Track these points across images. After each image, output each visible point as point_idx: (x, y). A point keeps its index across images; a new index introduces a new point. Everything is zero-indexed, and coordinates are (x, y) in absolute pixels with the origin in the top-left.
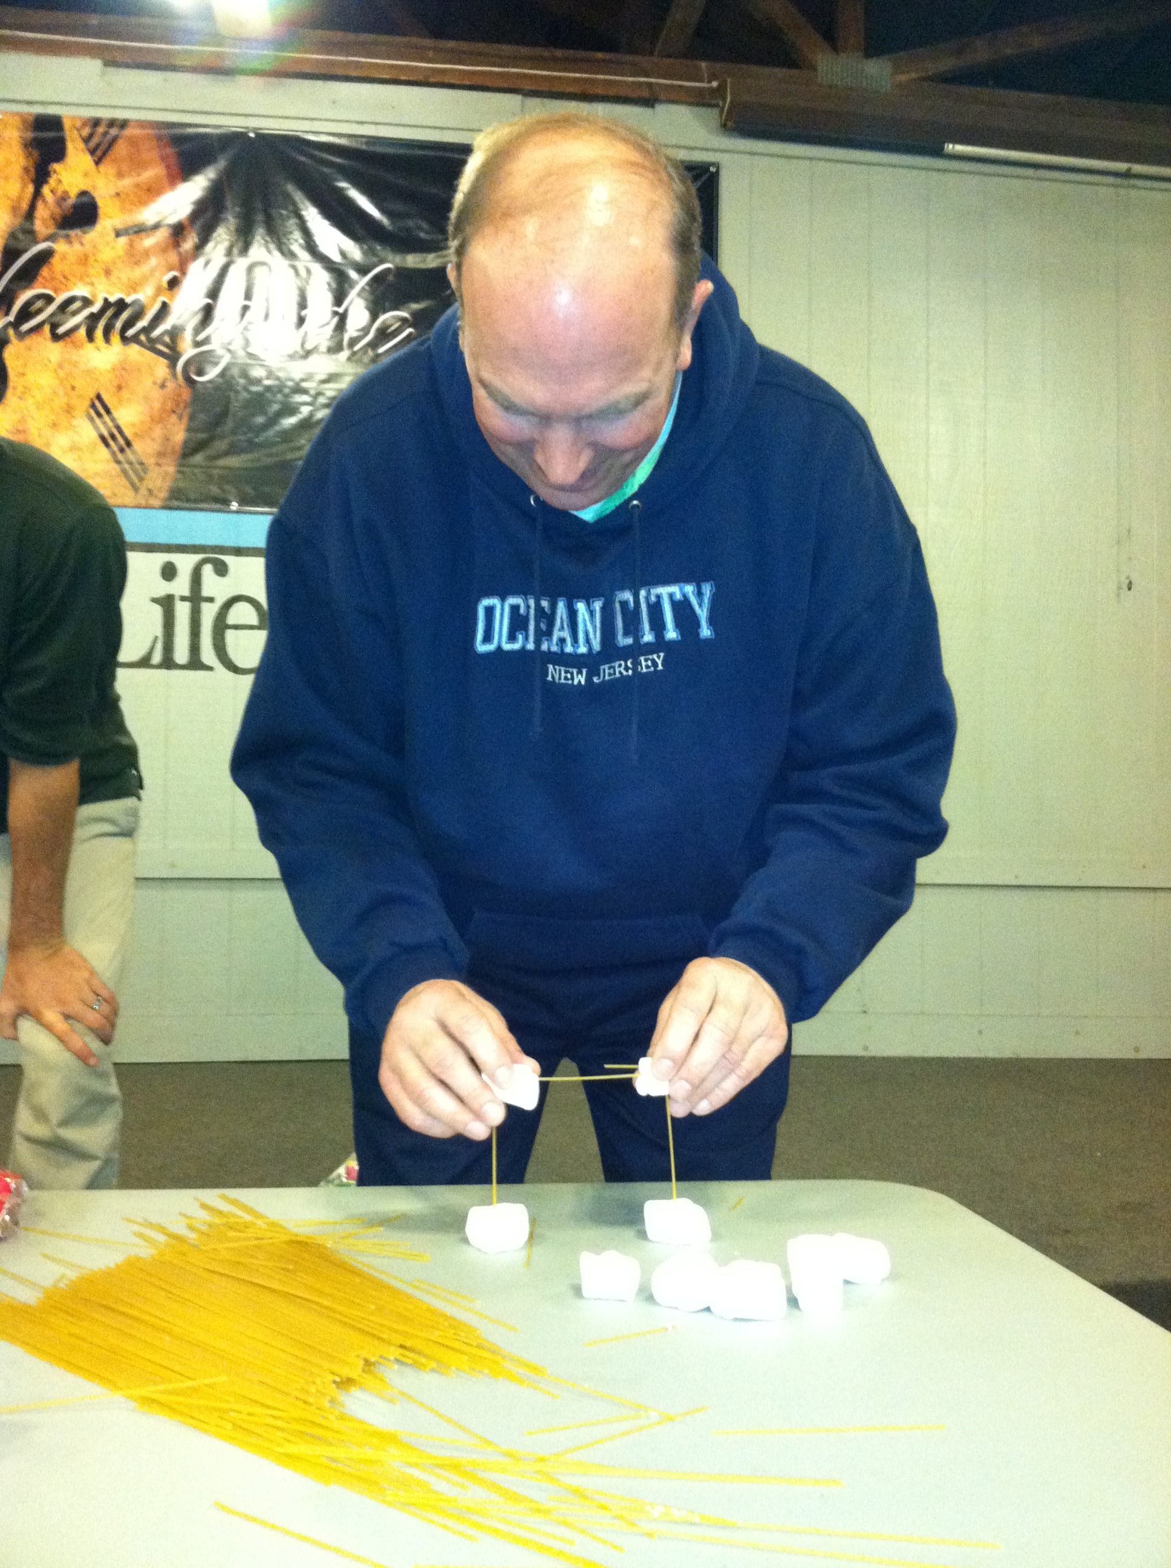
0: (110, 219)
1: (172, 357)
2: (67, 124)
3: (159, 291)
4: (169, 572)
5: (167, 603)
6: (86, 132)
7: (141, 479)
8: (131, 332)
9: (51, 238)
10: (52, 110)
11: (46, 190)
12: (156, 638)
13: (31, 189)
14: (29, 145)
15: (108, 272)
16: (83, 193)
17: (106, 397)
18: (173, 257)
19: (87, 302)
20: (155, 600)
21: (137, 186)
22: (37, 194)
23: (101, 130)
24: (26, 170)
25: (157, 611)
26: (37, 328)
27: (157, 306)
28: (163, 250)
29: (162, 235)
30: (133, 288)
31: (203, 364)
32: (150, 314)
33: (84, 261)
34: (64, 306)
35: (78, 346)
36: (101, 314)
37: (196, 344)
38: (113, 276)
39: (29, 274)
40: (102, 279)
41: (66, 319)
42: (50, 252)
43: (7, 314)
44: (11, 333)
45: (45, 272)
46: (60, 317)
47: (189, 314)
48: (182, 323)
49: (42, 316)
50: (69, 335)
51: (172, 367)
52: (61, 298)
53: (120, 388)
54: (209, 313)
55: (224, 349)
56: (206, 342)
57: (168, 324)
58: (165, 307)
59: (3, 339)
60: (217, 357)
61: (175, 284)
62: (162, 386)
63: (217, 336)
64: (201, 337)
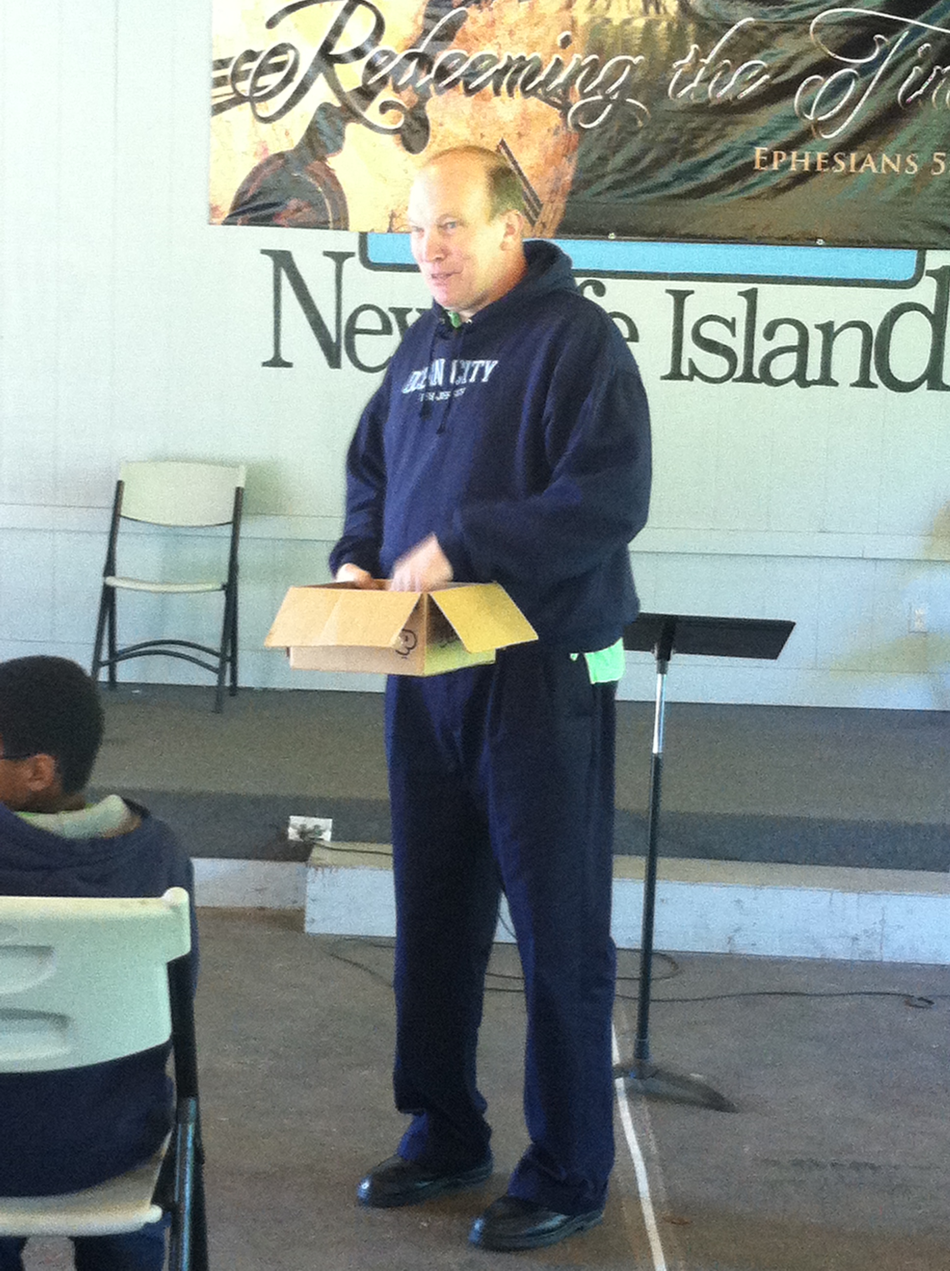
3: (554, 49)
7: (537, 214)
8: (531, 86)
9: (464, 3)
15: (511, 33)
17: (509, 144)
18: (566, 19)
19: (494, 60)
26: (456, 81)
27: (552, 62)
28: (559, 12)
30: (532, 46)
31: (591, 112)
32: (546, 71)
33: (492, 24)
34: (473, 65)
35: (487, 99)
36: (506, 69)
37: (584, 96)
38: (515, 38)
39: (447, 35)
40: (508, 39)
41: (477, 75)
42: (463, 17)
43: (429, 72)
44: (432, 87)
45: (459, 34)
46: (473, 73)
47: (579, 70)
48: (572, 78)
49: (455, 75)
50: (479, 88)
51: (564, 116)
52: (473, 57)
53: (520, 135)
54: (595, 67)
55: (607, 100)
56: (592, 93)
57: (561, 78)
58: (559, 64)
59: (424, 97)
60: (601, 106)
61: (566, 42)
62: (556, 132)
63: (602, 88)
64: (589, 88)
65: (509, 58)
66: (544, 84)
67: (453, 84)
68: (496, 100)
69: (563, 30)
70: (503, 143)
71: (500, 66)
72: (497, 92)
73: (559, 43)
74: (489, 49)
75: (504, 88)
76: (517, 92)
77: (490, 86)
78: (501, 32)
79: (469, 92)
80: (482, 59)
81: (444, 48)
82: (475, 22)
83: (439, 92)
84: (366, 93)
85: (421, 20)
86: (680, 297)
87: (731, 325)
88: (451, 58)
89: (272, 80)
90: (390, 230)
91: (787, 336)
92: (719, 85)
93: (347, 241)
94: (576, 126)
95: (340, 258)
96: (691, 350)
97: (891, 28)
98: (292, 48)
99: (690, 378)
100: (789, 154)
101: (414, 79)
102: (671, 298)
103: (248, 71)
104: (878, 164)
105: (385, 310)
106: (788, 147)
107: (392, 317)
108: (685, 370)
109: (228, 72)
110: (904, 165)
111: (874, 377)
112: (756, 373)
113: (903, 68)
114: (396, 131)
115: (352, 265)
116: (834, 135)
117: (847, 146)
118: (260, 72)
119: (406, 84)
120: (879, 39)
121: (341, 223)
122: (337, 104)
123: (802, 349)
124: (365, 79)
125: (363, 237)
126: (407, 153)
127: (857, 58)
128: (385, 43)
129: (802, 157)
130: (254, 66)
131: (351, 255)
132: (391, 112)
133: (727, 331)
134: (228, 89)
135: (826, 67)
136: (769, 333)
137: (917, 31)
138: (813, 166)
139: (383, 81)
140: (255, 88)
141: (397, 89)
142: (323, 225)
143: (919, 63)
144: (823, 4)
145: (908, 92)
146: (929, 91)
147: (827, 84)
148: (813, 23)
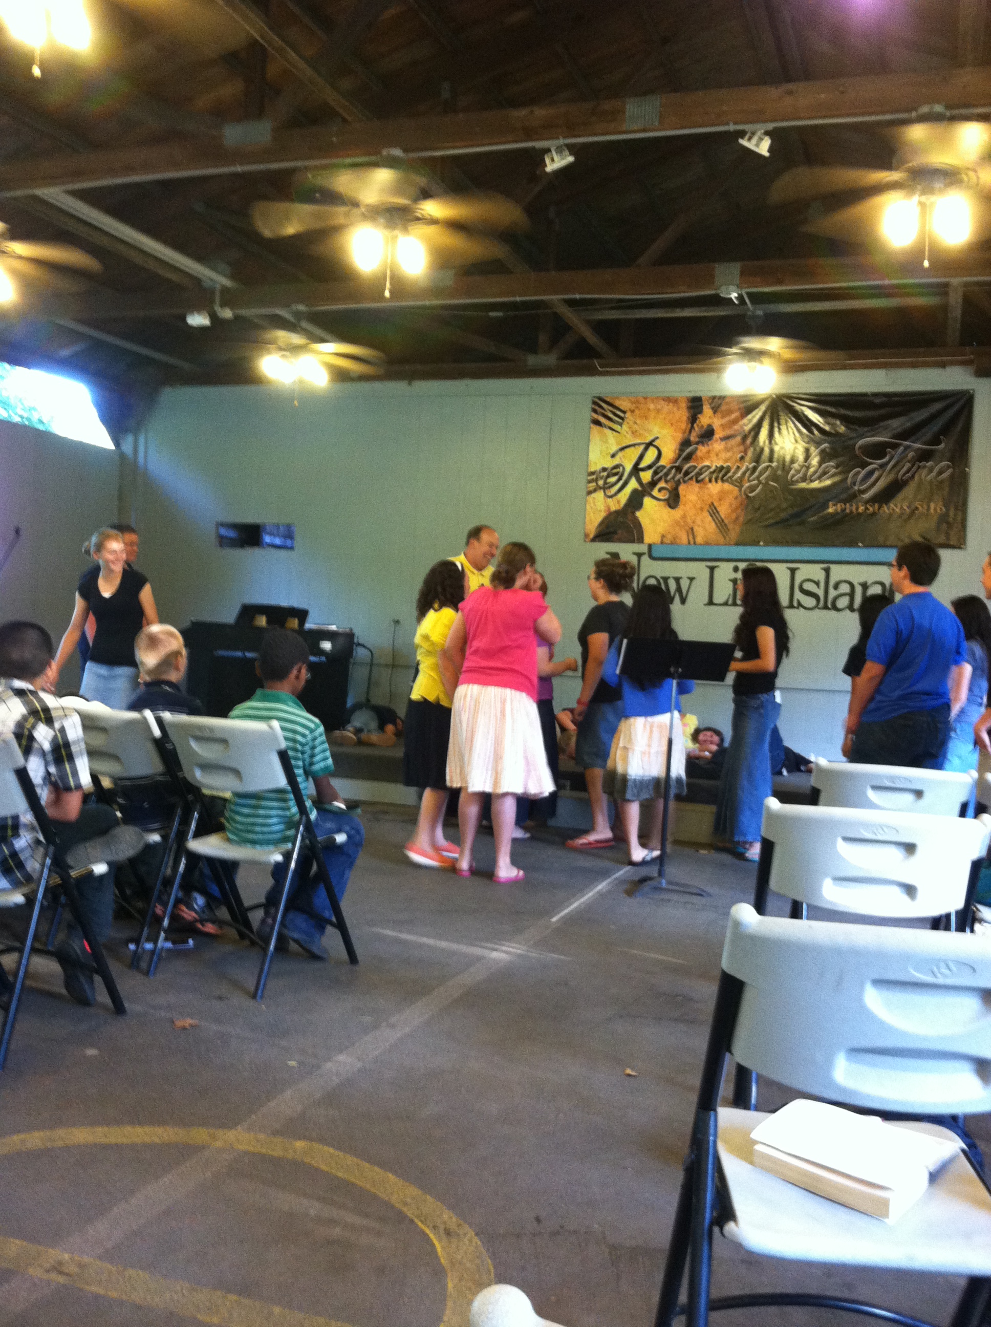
0: (719, 434)
1: (740, 487)
2: (703, 399)
3: (736, 461)
4: (736, 569)
5: (734, 581)
6: (710, 401)
7: (727, 535)
8: (725, 478)
9: (697, 443)
10: (698, 394)
11: (695, 425)
12: (730, 594)
13: (690, 426)
14: (689, 408)
15: (717, 455)
16: (709, 426)
17: (716, 504)
18: (742, 448)
19: (709, 467)
20: (731, 580)
21: (730, 421)
22: (692, 427)
23: (716, 400)
24: (688, 418)
25: (731, 584)
26: (692, 477)
27: (735, 467)
28: (739, 445)
29: (739, 438)
30: (726, 461)
31: (752, 489)
32: (732, 471)
33: (709, 452)
34: (701, 469)
35: (705, 484)
36: (714, 471)
37: (749, 481)
38: (719, 457)
39: (689, 458)
40: (715, 458)
41: (701, 474)
42: (696, 449)
43: (680, 473)
44: (681, 481)
45: (694, 456)
46: (699, 474)
47: (747, 469)
48: (744, 473)
49: (693, 474)
50: (702, 480)
51: (740, 491)
52: (700, 466)
53: (720, 500)
54: (755, 469)
55: (760, 483)
56: (754, 480)
57: (739, 474)
58: (738, 468)
59: (678, 483)
60: (757, 486)
61: (742, 458)
62: (736, 498)
63: (758, 478)
64: (752, 478)
65: (716, 466)
66: (731, 477)
67: (691, 479)
68: (710, 485)
69: (741, 452)
70: (712, 504)
71: (711, 470)
73: (738, 458)
74: (707, 463)
75: (713, 479)
76: (719, 481)
77: (707, 479)
78: (713, 455)
79: (698, 481)
80: (705, 466)
81: (687, 463)
82: (701, 451)
83: (685, 482)
84: (653, 484)
85: (677, 452)
86: (793, 571)
87: (817, 584)
88: (690, 468)
89: (613, 479)
90: (662, 543)
91: (845, 588)
93: (643, 548)
94: (745, 494)
95: (639, 555)
96: (798, 595)
97: (895, 446)
98: (621, 465)
99: (798, 608)
100: (845, 504)
101: (673, 478)
102: (789, 572)
103: (603, 476)
104: (888, 509)
105: (659, 577)
106: (845, 502)
107: (662, 581)
108: (795, 604)
109: (594, 477)
110: (901, 508)
112: (830, 606)
113: (901, 464)
114: (664, 500)
115: (645, 559)
116: (866, 496)
117: (873, 500)
118: (608, 476)
119: (671, 479)
120: (890, 452)
121: (641, 540)
122: (640, 488)
123: (852, 595)
124: (653, 476)
125: (650, 546)
126: (670, 510)
127: (880, 460)
128: (662, 462)
129: (851, 505)
130: (605, 474)
131: (644, 554)
132: (663, 492)
133: (815, 586)
134: (594, 484)
135: (864, 465)
136: (836, 587)
137: (907, 448)
138: (857, 510)
139: (660, 479)
140: (605, 483)
141: (666, 482)
142: (632, 541)
143: (909, 462)
144: (862, 436)
145: (904, 474)
146: (913, 476)
147: (863, 472)
148: (857, 446)
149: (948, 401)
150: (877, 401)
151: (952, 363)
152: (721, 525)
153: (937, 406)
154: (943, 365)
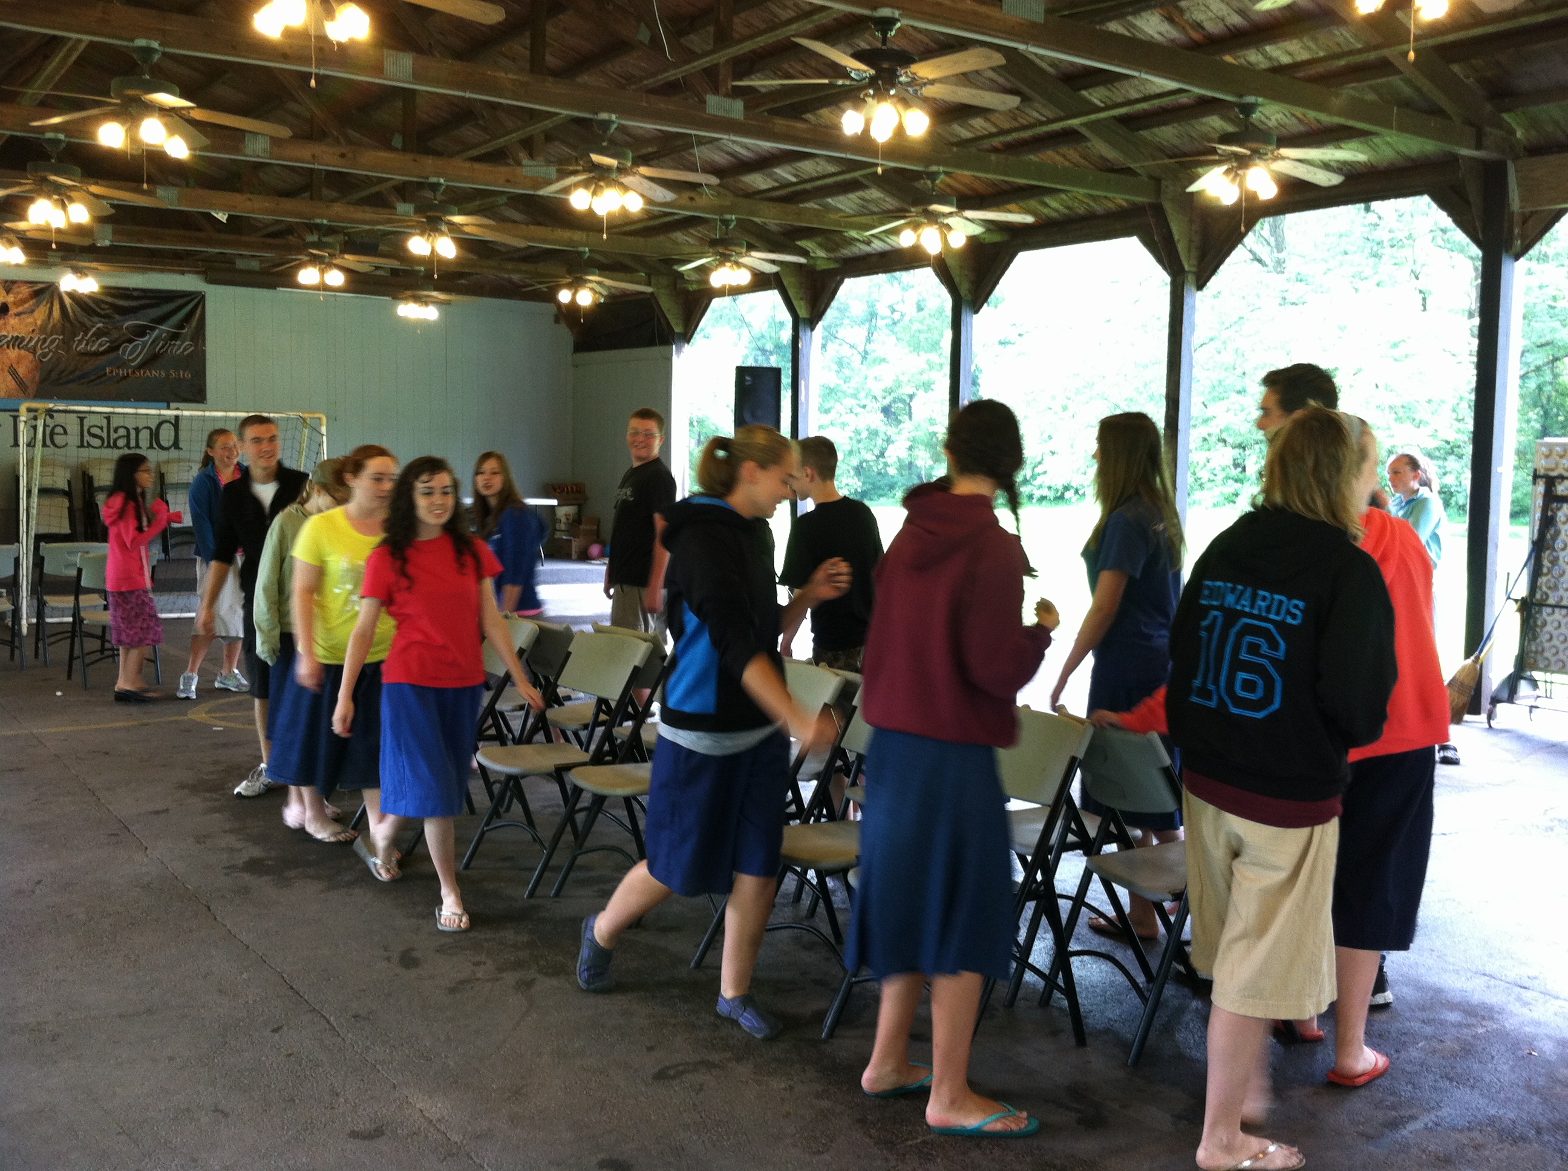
0: (13, 311)
1: (34, 352)
3: (29, 333)
4: (36, 417)
6: (3, 284)
7: (25, 389)
8: (21, 346)
12: (32, 438)
15: (13, 327)
16: (4, 303)
17: (14, 366)
19: (6, 337)
20: (32, 426)
21: (21, 300)
23: (8, 284)
25: (32, 430)
27: (29, 337)
30: (21, 332)
31: (44, 355)
32: (27, 340)
33: (5, 324)
35: (4, 350)
36: (11, 341)
37: (41, 349)
38: (14, 329)
40: (11, 330)
47: (39, 340)
48: (37, 343)
51: (34, 356)
53: (18, 363)
54: (45, 340)
55: (50, 351)
56: (45, 349)
57: (33, 343)
58: (31, 339)
60: (48, 353)
61: (34, 331)
62: (32, 362)
63: (48, 347)
64: (44, 347)
65: (12, 337)
66: (26, 345)
68: (8, 351)
69: (32, 327)
70: (11, 366)
71: (9, 339)
72: (8, 347)
73: (31, 332)
74: (4, 333)
75: (11, 346)
76: (16, 348)
77: (5, 346)
78: (9, 327)
86: (82, 419)
87: (101, 428)
91: (122, 432)
92: (91, 347)
94: (40, 360)
96: (87, 437)
97: (152, 328)
99: (88, 446)
100: (119, 370)
102: (78, 419)
104: (151, 374)
106: (118, 368)
108: (85, 444)
110: (160, 374)
111: (155, 445)
112: (112, 444)
113: (157, 342)
116: (134, 364)
117: (140, 367)
120: (149, 333)
123: (128, 436)
127: (142, 337)
129: (123, 371)
133: (100, 430)
135: (130, 341)
136: (116, 431)
137: (161, 330)
138: (128, 374)
143: (163, 340)
144: (128, 320)
145: (160, 349)
146: (167, 350)
147: (131, 346)
148: (125, 326)
149: (189, 298)
150: (135, 294)
151: (189, 272)
152: (20, 383)
153: (180, 302)
154: (183, 273)
